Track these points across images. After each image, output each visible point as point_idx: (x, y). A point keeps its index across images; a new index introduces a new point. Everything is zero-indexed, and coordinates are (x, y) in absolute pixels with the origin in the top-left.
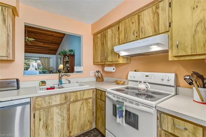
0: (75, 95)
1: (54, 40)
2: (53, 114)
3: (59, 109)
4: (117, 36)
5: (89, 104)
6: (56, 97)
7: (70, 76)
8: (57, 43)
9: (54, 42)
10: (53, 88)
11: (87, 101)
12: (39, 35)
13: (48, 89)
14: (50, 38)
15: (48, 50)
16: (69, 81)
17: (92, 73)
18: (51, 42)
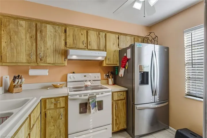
4: (63, 38)
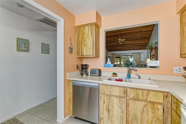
0: (136, 92)
1: (143, 36)
2: (113, 102)
3: (118, 100)
5: (157, 111)
6: (115, 89)
7: (137, 70)
8: (147, 37)
9: (143, 38)
10: (121, 80)
11: (154, 105)
12: (129, 35)
13: (116, 80)
14: (139, 35)
15: (139, 46)
16: (139, 76)
17: (178, 70)
18: (140, 38)
